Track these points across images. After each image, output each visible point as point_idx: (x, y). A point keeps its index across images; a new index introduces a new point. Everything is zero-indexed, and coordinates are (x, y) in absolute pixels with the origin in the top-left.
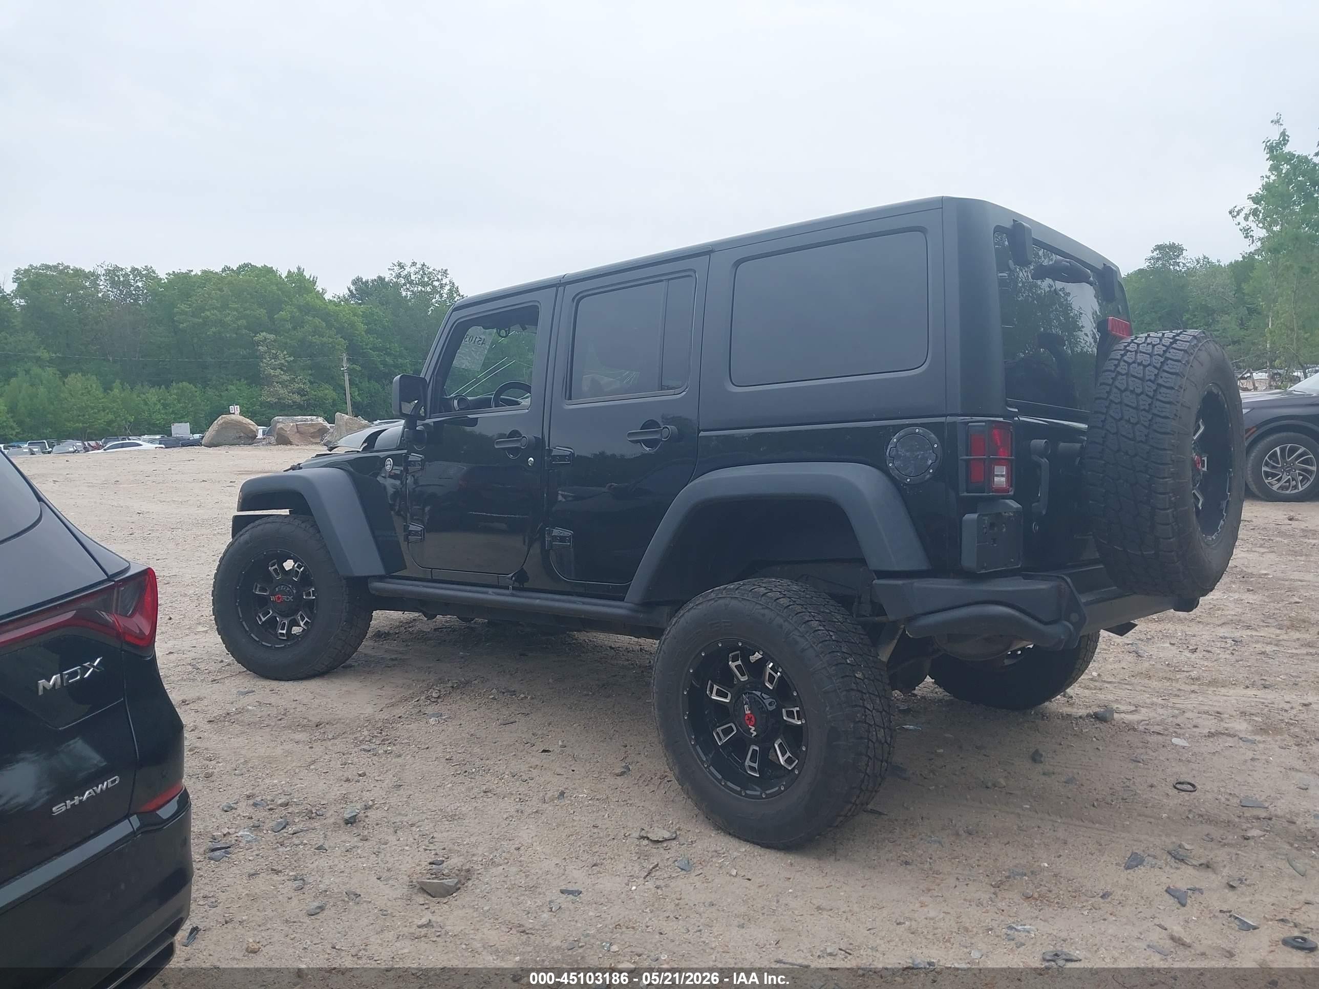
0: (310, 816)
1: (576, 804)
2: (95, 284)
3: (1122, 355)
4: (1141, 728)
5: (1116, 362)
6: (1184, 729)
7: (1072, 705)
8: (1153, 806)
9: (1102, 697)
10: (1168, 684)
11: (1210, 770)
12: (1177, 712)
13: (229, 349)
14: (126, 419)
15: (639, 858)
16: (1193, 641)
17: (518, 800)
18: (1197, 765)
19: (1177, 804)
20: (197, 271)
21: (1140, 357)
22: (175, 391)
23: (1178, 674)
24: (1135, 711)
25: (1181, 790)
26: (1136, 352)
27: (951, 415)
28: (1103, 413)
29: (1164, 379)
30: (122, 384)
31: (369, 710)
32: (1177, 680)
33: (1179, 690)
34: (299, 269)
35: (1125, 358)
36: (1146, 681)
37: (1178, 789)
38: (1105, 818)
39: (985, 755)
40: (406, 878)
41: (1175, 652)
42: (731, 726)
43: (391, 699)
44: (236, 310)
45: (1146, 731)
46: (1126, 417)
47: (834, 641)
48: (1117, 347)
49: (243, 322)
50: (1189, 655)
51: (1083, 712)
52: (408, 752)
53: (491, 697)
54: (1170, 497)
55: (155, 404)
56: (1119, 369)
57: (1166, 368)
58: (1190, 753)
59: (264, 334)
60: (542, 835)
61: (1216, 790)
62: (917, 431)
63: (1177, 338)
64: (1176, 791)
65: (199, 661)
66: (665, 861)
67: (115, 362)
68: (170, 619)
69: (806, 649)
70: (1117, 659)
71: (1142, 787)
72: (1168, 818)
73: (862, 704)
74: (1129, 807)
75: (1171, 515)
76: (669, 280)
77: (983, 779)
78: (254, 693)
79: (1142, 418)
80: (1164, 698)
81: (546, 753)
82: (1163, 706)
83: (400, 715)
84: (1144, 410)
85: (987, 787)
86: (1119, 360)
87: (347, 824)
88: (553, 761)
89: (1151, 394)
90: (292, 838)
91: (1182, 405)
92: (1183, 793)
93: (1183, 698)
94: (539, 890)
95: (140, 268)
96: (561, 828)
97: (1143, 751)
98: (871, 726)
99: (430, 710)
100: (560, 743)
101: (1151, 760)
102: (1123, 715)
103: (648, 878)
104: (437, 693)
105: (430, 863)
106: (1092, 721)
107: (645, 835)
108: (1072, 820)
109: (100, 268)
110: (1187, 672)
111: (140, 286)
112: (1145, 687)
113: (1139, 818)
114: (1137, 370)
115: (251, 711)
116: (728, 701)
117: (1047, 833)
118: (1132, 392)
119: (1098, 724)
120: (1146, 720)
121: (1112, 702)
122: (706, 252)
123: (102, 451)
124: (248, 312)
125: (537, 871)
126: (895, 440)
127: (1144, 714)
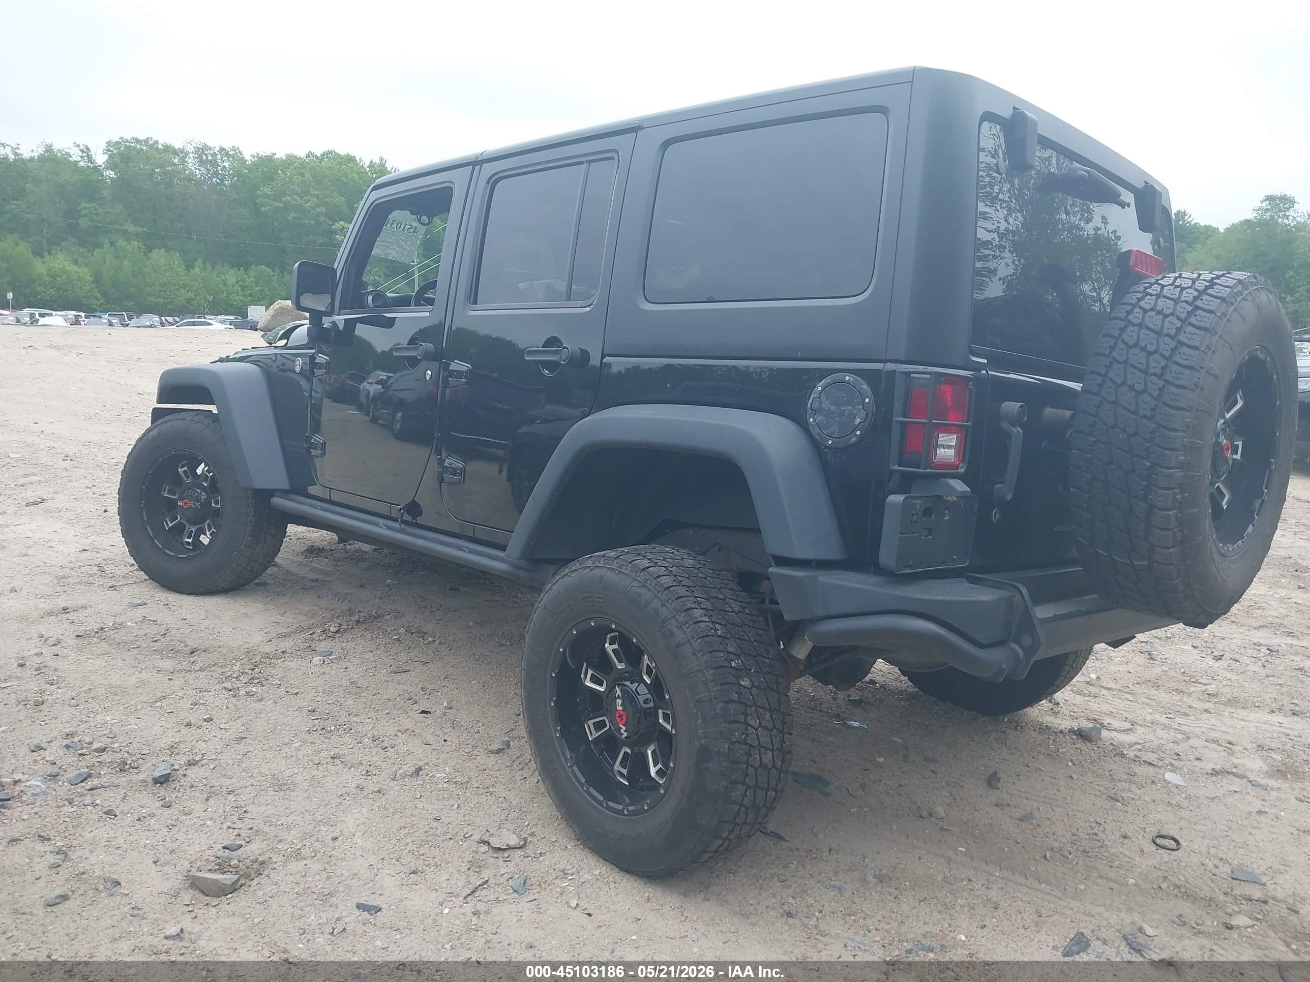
0: (123, 767)
1: (428, 786)
2: (183, 161)
3: (1139, 299)
4: (1131, 754)
5: (1129, 308)
6: (1183, 761)
7: (1056, 714)
8: (1120, 867)
9: (1094, 706)
10: (1178, 698)
11: (1203, 822)
12: (1180, 736)
13: (308, 236)
14: (204, 299)
15: (469, 869)
16: (1220, 646)
17: (364, 773)
18: (1188, 813)
19: (1151, 866)
20: (281, 154)
21: (1161, 303)
22: (253, 274)
23: (1193, 686)
24: (1131, 730)
25: (1160, 846)
26: (1158, 296)
27: (892, 361)
28: (1101, 375)
29: (1187, 335)
30: (204, 263)
31: (257, 639)
32: (1190, 694)
33: (1190, 707)
34: (381, 159)
35: (1142, 303)
36: (1153, 692)
37: (1157, 845)
38: (1055, 876)
39: (932, 771)
40: (186, 864)
41: (1196, 657)
42: (604, 720)
43: (288, 627)
44: (317, 197)
45: (1137, 759)
46: (1130, 383)
47: (719, 636)
48: (1135, 288)
49: (322, 209)
50: (1211, 662)
51: (1065, 724)
52: (271, 697)
53: (395, 637)
54: (1175, 494)
55: (234, 285)
56: (1130, 317)
57: (1193, 320)
58: (1184, 795)
59: (342, 223)
60: (370, 823)
61: (1204, 850)
62: (847, 378)
63: (1216, 281)
64: (1154, 848)
65: (110, 562)
66: (499, 877)
67: (199, 240)
68: (106, 511)
69: (683, 644)
70: (1124, 659)
71: (1113, 837)
72: (1136, 885)
73: (743, 721)
74: (1089, 864)
75: (1173, 519)
76: (590, 162)
77: (919, 805)
78: (145, 606)
79: (1150, 385)
80: (1169, 716)
81: (425, 715)
82: (1165, 727)
83: (284, 650)
84: (1155, 374)
85: (921, 817)
86: (1134, 306)
87: (156, 783)
88: (428, 725)
89: (1167, 354)
90: (86, 795)
91: (1207, 372)
92: (1162, 851)
93: (1193, 718)
94: (333, 900)
95: (227, 149)
96: (397, 816)
97: (1125, 785)
98: (754, 747)
99: (322, 646)
100: (445, 704)
101: (1133, 799)
102: (1114, 734)
103: (469, 898)
104: (335, 627)
105: (224, 848)
106: (1073, 739)
107: (486, 840)
108: (1014, 874)
109: (189, 146)
110: (1205, 684)
111: (227, 166)
112: (1150, 699)
113: (1099, 881)
114: (1153, 320)
115: (129, 627)
116: (603, 690)
117: (978, 890)
118: (1143, 349)
119: (1080, 744)
120: (1140, 744)
121: (1105, 714)
122: (632, 129)
123: (174, 327)
124: (328, 200)
125: (343, 872)
126: (820, 389)
127: (1140, 734)
